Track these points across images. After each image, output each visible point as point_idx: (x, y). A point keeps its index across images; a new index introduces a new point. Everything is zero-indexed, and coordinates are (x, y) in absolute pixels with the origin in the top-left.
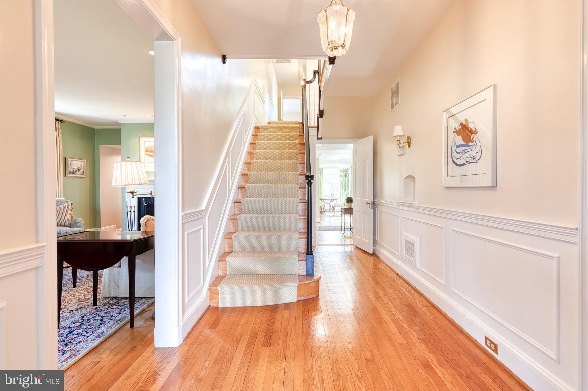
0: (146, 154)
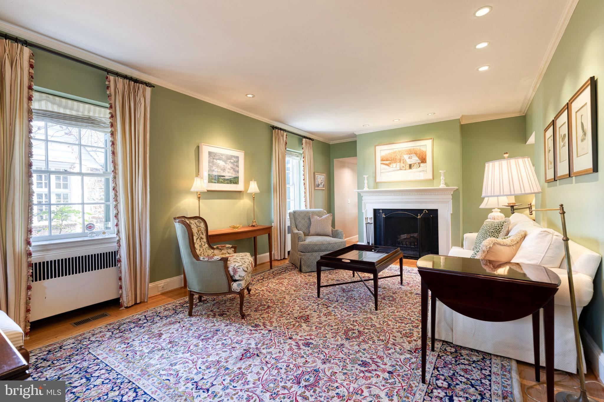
0: (382, 164)
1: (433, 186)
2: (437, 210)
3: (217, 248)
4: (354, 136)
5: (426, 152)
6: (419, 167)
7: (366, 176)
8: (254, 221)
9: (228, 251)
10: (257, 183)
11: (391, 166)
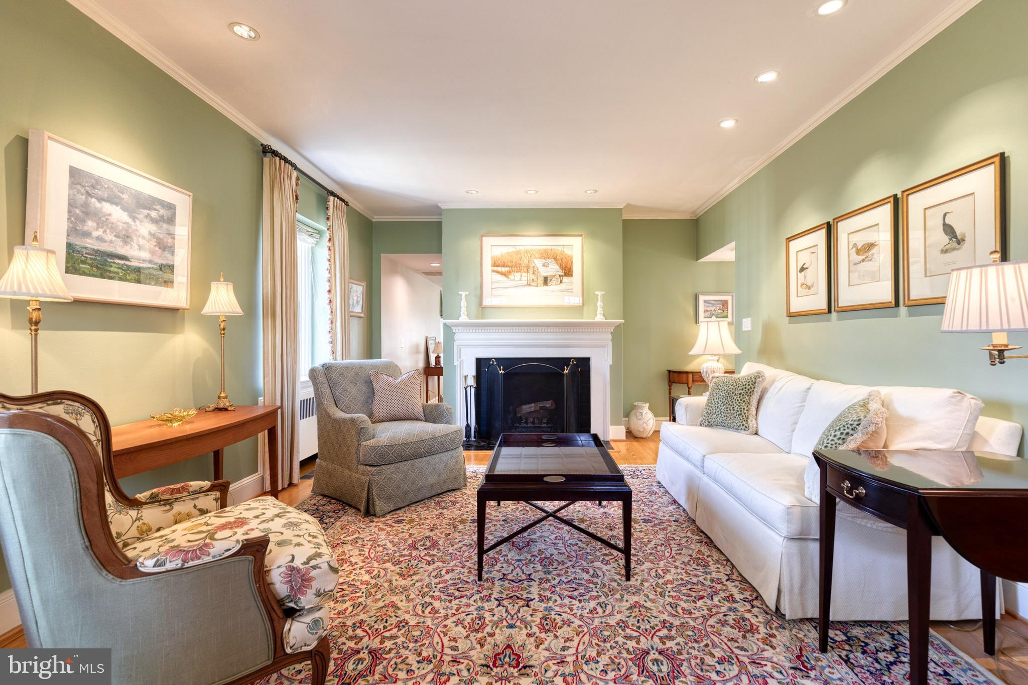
0: (493, 271)
1: (582, 318)
2: (589, 359)
3: (154, 500)
4: (436, 210)
5: (571, 258)
6: (561, 282)
7: (463, 294)
8: (223, 395)
9: (197, 502)
10: (233, 287)
11: (512, 277)
